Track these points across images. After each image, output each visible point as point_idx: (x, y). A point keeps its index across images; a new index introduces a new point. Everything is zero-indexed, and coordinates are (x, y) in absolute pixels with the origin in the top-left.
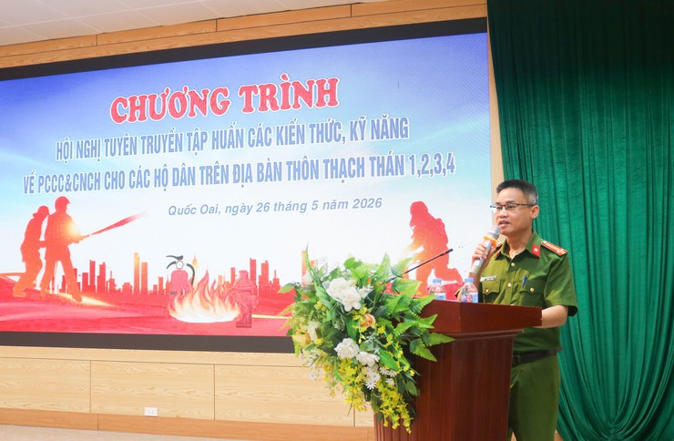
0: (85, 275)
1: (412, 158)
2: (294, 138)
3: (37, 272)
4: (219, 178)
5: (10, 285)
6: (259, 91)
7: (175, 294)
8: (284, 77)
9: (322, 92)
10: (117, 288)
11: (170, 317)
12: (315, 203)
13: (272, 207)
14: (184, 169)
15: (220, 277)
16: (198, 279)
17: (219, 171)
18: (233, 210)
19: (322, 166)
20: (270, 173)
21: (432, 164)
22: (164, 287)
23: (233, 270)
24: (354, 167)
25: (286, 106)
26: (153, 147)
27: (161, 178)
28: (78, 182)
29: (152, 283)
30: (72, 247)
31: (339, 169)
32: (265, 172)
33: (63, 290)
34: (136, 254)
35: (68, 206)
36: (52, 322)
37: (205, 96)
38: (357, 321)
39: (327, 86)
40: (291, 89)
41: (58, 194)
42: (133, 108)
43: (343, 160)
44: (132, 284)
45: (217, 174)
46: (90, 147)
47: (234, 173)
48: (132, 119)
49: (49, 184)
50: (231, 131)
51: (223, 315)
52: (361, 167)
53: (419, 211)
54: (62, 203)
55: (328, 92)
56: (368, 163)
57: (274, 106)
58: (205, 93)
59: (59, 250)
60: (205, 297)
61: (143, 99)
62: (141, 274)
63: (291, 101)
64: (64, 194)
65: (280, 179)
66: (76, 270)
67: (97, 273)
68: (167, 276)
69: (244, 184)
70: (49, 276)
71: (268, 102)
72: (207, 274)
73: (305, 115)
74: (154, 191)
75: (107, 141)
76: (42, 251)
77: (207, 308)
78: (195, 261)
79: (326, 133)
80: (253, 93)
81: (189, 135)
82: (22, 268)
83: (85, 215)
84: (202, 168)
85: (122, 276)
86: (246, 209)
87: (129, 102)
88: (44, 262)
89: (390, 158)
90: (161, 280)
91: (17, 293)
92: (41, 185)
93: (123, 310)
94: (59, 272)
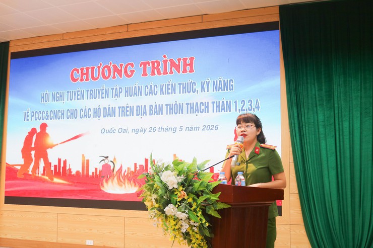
0: (55, 166)
1: (236, 102)
2: (170, 91)
3: (30, 164)
4: (128, 113)
5: (16, 171)
6: (151, 64)
7: (104, 177)
8: (165, 57)
9: (185, 65)
10: (73, 173)
11: (101, 190)
12: (181, 127)
13: (157, 129)
14: (109, 108)
15: (128, 168)
16: (116, 169)
17: (128, 109)
18: (136, 131)
19: (185, 107)
20: (157, 110)
21: (247, 105)
22: (98, 173)
23: (135, 164)
24: (203, 107)
25: (165, 73)
26: (92, 95)
27: (97, 112)
28: (52, 115)
29: (91, 171)
30: (49, 151)
31: (195, 109)
32: (153, 110)
33: (43, 174)
34: (83, 155)
35: (47, 128)
36: (37, 192)
37: (121, 67)
38: (177, 194)
39: (188, 62)
40: (169, 63)
41: (42, 122)
42: (82, 74)
43: (197, 103)
44: (81, 171)
45: (127, 111)
46: (59, 96)
47: (137, 110)
48: (82, 80)
49: (37, 116)
50: (135, 87)
51: (129, 190)
52: (207, 107)
54: (44, 126)
55: (189, 65)
56: (211, 105)
57: (159, 73)
58: (121, 65)
59: (42, 152)
60: (120, 179)
61: (87, 69)
62: (86, 165)
63: (168, 70)
65: (162, 114)
66: (50, 163)
67: (62, 165)
68: (100, 168)
69: (142, 116)
70: (37, 166)
71: (156, 70)
72: (121, 167)
73: (176, 78)
74: (93, 120)
75: (68, 92)
76: (33, 153)
77: (121, 186)
78: (115, 159)
79: (188, 88)
80: (147, 65)
81: (113, 89)
82: (22, 162)
83: (55, 134)
84: (119, 108)
85: (75, 167)
86: (143, 130)
87: (80, 71)
88: (34, 158)
89: (223, 102)
90: (96, 169)
91: (19, 175)
92: (32, 116)
93: (76, 186)
94: (42, 164)
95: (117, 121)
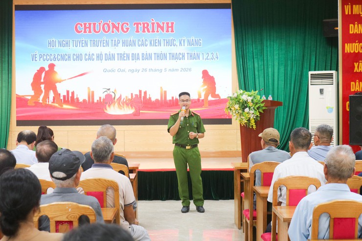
0: (64, 96)
1: (203, 54)
2: (157, 44)
3: (41, 95)
4: (125, 58)
5: (27, 100)
6: (142, 25)
7: (107, 103)
8: (152, 20)
9: (168, 27)
10: (80, 101)
11: (105, 112)
12: (166, 70)
13: (148, 70)
14: (110, 54)
15: (126, 97)
16: (117, 97)
17: (125, 55)
18: (132, 71)
19: (168, 55)
20: (147, 57)
21: (210, 56)
22: (102, 101)
23: (132, 94)
24: (181, 56)
25: (153, 31)
26: (95, 44)
27: (99, 57)
28: (59, 57)
29: (96, 99)
30: (58, 85)
31: (174, 57)
32: (145, 56)
33: (54, 102)
34: (89, 88)
35: (55, 67)
36: (48, 116)
37: (119, 25)
39: (170, 25)
40: (155, 25)
41: (50, 62)
42: (85, 28)
43: (176, 53)
44: (87, 99)
45: (124, 57)
46: (65, 43)
47: (132, 56)
48: (85, 32)
49: (45, 57)
50: (130, 40)
51: (127, 111)
52: (184, 56)
53: (205, 73)
54: (52, 66)
55: (170, 28)
56: (186, 55)
57: (148, 31)
58: (119, 24)
59: (51, 85)
60: (120, 104)
61: (90, 24)
62: (91, 95)
63: (155, 30)
64: (53, 62)
65: (151, 59)
66: (60, 94)
67: (70, 95)
68: (103, 96)
69: (136, 61)
70: (47, 96)
71: (146, 29)
72: (121, 95)
73: (158, 36)
74: (96, 63)
75: (73, 41)
76: (43, 86)
77: (121, 109)
78: (115, 90)
79: (169, 43)
80: (139, 25)
81: (112, 40)
82: (32, 93)
83: (63, 71)
84: (118, 54)
85: (82, 96)
86: (137, 71)
87: (83, 25)
88: (43, 90)
89: (194, 53)
90: (100, 98)
91: (29, 104)
92: (40, 58)
93: (83, 110)
94: (51, 95)
95: (116, 64)
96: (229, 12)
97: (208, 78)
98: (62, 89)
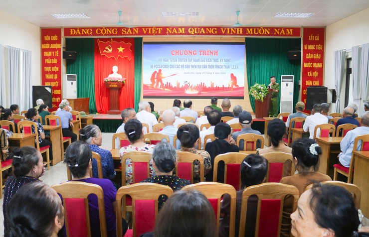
1: (231, 66)
2: (210, 61)
3: (154, 84)
4: (195, 67)
5: (148, 87)
7: (186, 88)
8: (208, 49)
9: (215, 53)
10: (173, 87)
11: (184, 93)
12: (213, 73)
13: (205, 73)
14: (187, 65)
15: (195, 86)
16: (190, 86)
18: (198, 73)
19: (215, 66)
20: (205, 67)
21: (235, 67)
22: (183, 87)
23: (197, 84)
24: (221, 67)
26: (181, 60)
27: (182, 67)
28: (164, 66)
29: (180, 87)
30: (163, 79)
31: (218, 67)
34: (177, 81)
35: (162, 71)
36: (158, 94)
37: (192, 52)
40: (209, 52)
41: (159, 69)
42: (176, 53)
43: (219, 65)
44: (176, 86)
46: (166, 60)
47: (198, 66)
48: (176, 55)
49: (157, 66)
50: (197, 59)
51: (195, 92)
53: (232, 75)
54: (160, 71)
55: (216, 53)
56: (223, 66)
59: (159, 80)
60: (192, 89)
61: (178, 51)
62: (178, 84)
63: (209, 54)
64: (160, 69)
65: (207, 68)
66: (163, 84)
67: (168, 84)
68: (184, 85)
69: (200, 69)
70: (157, 85)
71: (205, 54)
72: (192, 85)
73: (212, 57)
74: (181, 69)
75: (170, 59)
76: (156, 80)
77: (192, 91)
78: (190, 82)
79: (216, 60)
80: (202, 52)
81: (189, 59)
82: (151, 83)
83: (165, 73)
84: (191, 65)
85: (174, 85)
86: (200, 73)
87: (175, 51)
89: (227, 66)
92: (155, 67)
93: (174, 91)
94: (160, 84)
95: (191, 70)
96: (244, 47)
97: (233, 78)
98: (164, 81)
